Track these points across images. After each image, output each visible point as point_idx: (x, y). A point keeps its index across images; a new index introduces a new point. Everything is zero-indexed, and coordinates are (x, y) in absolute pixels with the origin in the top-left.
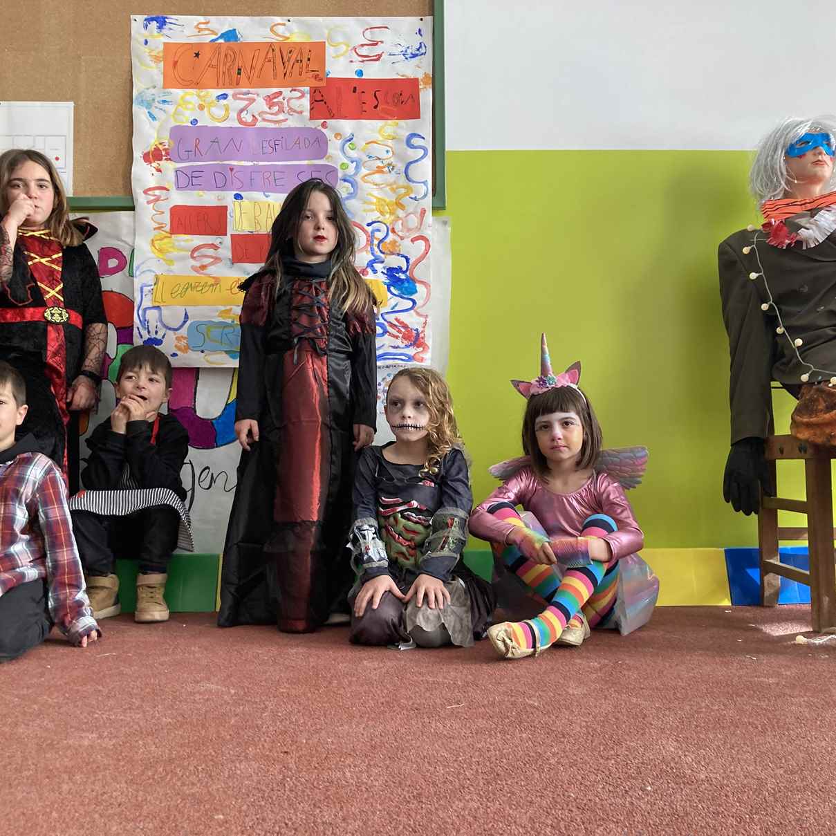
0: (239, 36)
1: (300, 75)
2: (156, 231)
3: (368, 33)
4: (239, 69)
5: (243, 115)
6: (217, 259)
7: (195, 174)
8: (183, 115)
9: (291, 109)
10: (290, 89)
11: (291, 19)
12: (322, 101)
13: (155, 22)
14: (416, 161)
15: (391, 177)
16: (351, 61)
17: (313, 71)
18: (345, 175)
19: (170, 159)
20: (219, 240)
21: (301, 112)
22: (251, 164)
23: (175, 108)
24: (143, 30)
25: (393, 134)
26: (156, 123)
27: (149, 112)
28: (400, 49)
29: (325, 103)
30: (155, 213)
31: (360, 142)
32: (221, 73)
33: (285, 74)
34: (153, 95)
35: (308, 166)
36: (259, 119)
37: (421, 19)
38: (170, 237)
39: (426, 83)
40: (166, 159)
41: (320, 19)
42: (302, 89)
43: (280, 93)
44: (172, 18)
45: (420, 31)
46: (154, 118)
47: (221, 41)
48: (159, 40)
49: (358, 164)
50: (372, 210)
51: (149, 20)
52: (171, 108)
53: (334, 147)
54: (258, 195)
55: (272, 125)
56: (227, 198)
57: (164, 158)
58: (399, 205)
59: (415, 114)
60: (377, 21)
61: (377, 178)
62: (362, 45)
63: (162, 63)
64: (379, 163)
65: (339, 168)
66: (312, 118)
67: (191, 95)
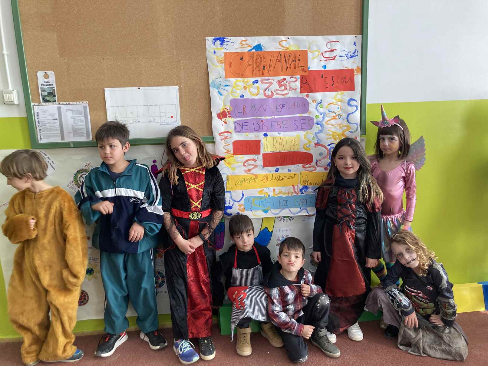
0: (263, 47)
1: (295, 68)
2: (226, 153)
3: (329, 45)
4: (264, 66)
5: (267, 91)
6: (256, 166)
7: (244, 124)
8: (236, 93)
9: (291, 88)
10: (290, 77)
11: (289, 37)
12: (306, 83)
13: (219, 41)
14: (353, 113)
15: (340, 121)
16: (321, 61)
17: (301, 66)
18: (318, 121)
19: (231, 117)
20: (257, 157)
21: (296, 89)
22: (271, 117)
23: (231, 89)
24: (212, 45)
25: (341, 99)
26: (223, 97)
27: (218, 91)
28: (345, 53)
29: (308, 84)
30: (225, 145)
31: (325, 104)
32: (254, 69)
33: (287, 68)
34: (220, 82)
35: (299, 117)
36: (275, 93)
37: (356, 37)
38: (233, 156)
39: (357, 72)
40: (229, 117)
41: (304, 37)
42: (296, 76)
43: (285, 79)
44: (228, 39)
45: (355, 43)
46: (221, 95)
47: (254, 51)
48: (222, 51)
49: (324, 115)
50: (331, 138)
51: (215, 40)
52: (229, 89)
53: (312, 107)
54: (276, 133)
55: (281, 97)
56: (260, 136)
57: (228, 116)
58: (344, 135)
59: (352, 88)
60: (333, 38)
61: (333, 122)
62: (326, 52)
63: (224, 64)
64: (335, 115)
65: (314, 117)
66: (301, 92)
67: (240, 82)
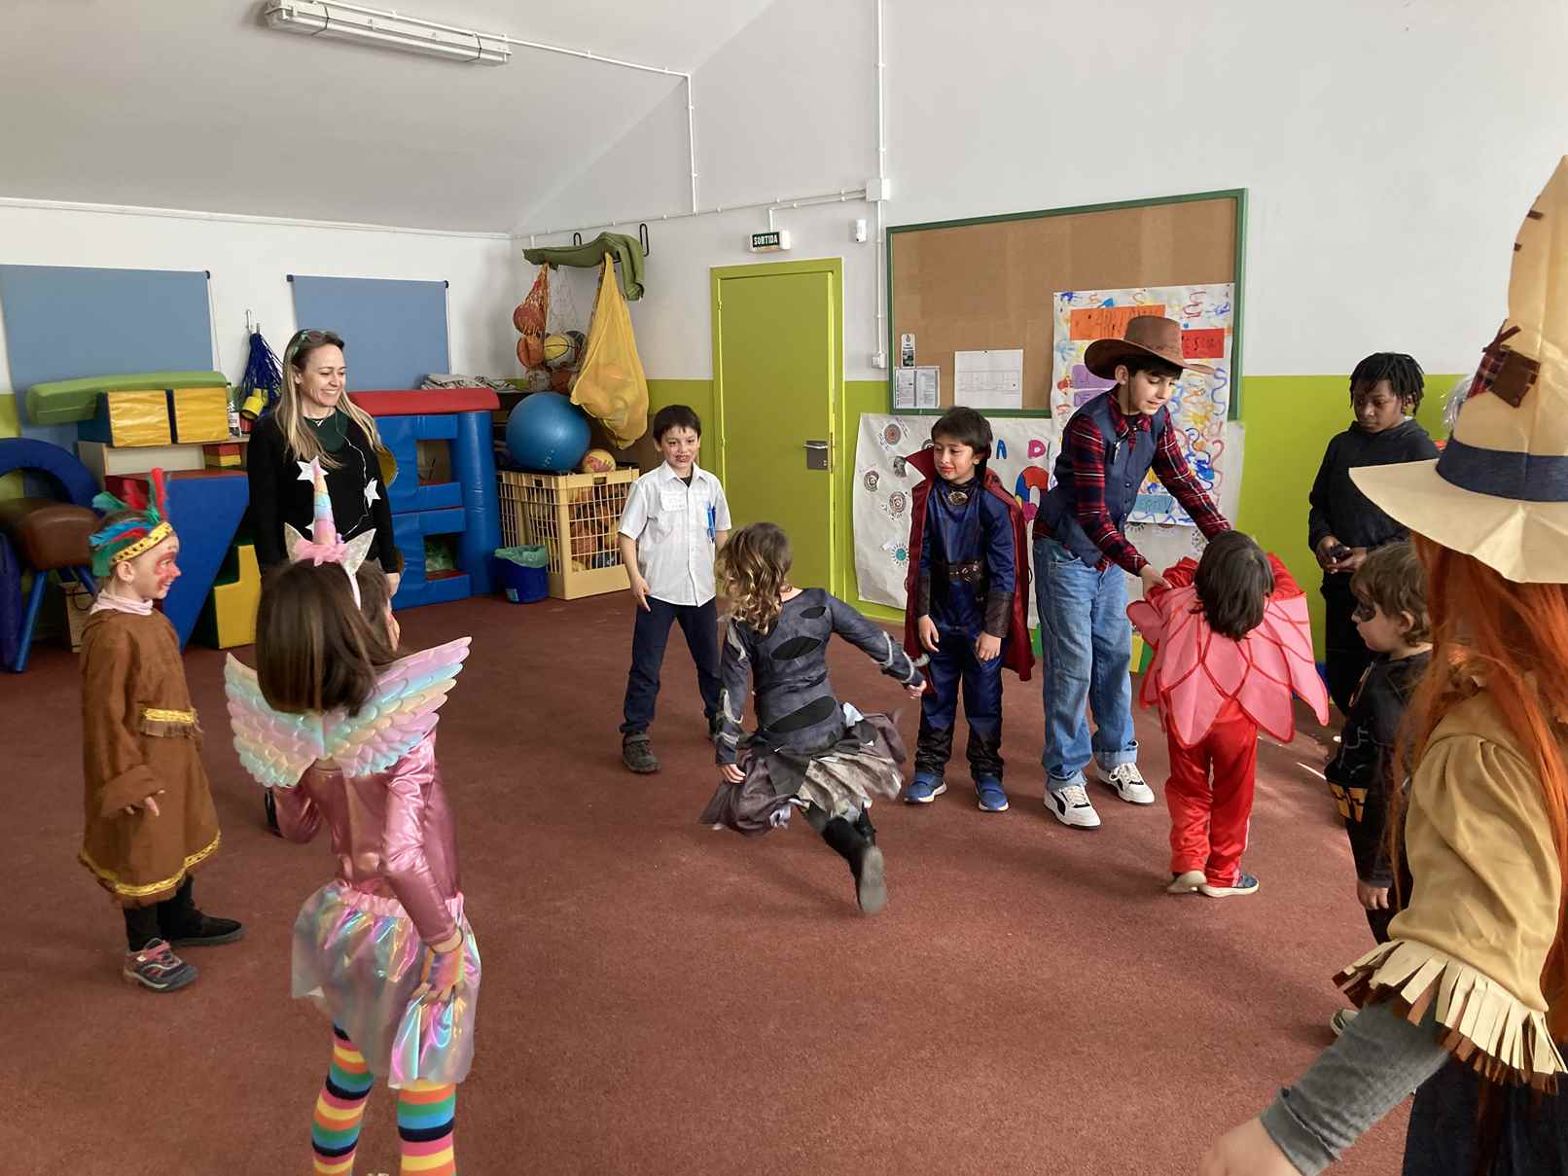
0: (1114, 303)
3: (1193, 298)
4: (1113, 326)
11: (1145, 289)
13: (1067, 296)
14: (1220, 388)
15: (1202, 399)
19: (1072, 387)
24: (1060, 302)
26: (1066, 363)
27: (1060, 357)
28: (1213, 307)
32: (1102, 329)
34: (1064, 345)
37: (1229, 286)
39: (1228, 332)
41: (1164, 288)
44: (1076, 293)
45: (1227, 294)
46: (1064, 359)
47: (1103, 307)
48: (1069, 308)
50: (1189, 421)
51: (1063, 295)
52: (1073, 353)
57: (1069, 386)
58: (1206, 418)
59: (1220, 354)
60: (1198, 288)
61: (1194, 399)
62: (1188, 306)
63: (1069, 325)
64: (1195, 389)
